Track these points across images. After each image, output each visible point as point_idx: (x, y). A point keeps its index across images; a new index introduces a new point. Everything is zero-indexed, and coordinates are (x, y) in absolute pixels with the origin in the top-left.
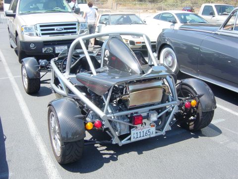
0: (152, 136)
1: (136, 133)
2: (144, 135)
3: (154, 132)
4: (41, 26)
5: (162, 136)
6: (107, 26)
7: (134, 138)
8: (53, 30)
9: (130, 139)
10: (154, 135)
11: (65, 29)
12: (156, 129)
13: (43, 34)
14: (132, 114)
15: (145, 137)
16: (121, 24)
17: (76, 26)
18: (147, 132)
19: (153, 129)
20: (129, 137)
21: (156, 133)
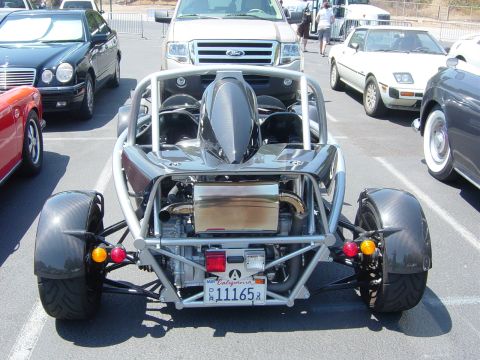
0: (257, 303)
1: (216, 289)
2: (238, 297)
3: (263, 296)
4: (200, 45)
5: (283, 307)
6: (360, 52)
7: (211, 298)
8: (224, 53)
9: (201, 299)
10: (262, 302)
11: (247, 53)
12: (268, 290)
13: (202, 61)
14: (205, 247)
15: (239, 303)
16: (386, 51)
17: (272, 49)
18: (246, 292)
19: (261, 289)
20: (200, 295)
21: (268, 297)
